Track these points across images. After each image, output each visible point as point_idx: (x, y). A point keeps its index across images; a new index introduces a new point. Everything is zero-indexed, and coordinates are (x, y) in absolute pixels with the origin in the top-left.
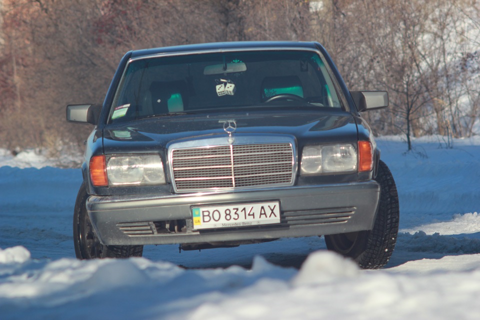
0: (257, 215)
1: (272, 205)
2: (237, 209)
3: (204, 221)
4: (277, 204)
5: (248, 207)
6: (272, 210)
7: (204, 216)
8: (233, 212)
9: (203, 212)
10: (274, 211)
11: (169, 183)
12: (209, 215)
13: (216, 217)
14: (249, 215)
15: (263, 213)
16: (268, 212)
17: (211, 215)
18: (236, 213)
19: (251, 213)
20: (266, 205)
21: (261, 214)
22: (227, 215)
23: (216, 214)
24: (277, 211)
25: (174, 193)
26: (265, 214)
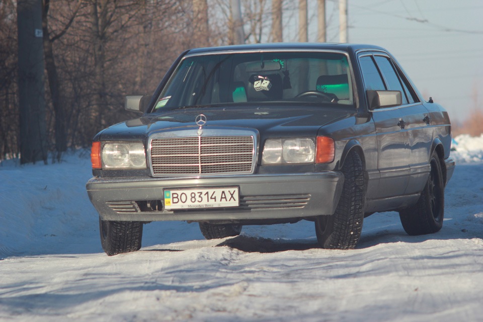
0: (218, 198)
1: (232, 190)
2: (201, 193)
3: (173, 203)
4: (236, 190)
5: (211, 191)
6: (232, 195)
7: (173, 198)
8: (197, 195)
9: (173, 194)
10: (234, 196)
11: (148, 168)
12: (177, 197)
13: (184, 200)
14: (211, 198)
15: (223, 197)
16: (228, 196)
17: (179, 197)
18: (200, 196)
19: (213, 197)
20: (226, 190)
21: (222, 198)
22: (192, 197)
23: (183, 196)
24: (236, 196)
25: (152, 177)
26: (225, 198)
